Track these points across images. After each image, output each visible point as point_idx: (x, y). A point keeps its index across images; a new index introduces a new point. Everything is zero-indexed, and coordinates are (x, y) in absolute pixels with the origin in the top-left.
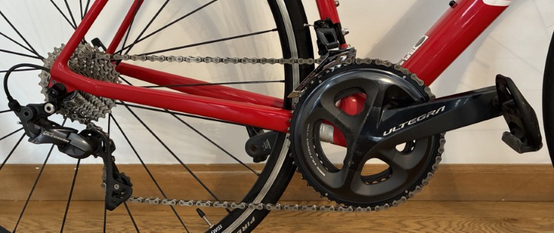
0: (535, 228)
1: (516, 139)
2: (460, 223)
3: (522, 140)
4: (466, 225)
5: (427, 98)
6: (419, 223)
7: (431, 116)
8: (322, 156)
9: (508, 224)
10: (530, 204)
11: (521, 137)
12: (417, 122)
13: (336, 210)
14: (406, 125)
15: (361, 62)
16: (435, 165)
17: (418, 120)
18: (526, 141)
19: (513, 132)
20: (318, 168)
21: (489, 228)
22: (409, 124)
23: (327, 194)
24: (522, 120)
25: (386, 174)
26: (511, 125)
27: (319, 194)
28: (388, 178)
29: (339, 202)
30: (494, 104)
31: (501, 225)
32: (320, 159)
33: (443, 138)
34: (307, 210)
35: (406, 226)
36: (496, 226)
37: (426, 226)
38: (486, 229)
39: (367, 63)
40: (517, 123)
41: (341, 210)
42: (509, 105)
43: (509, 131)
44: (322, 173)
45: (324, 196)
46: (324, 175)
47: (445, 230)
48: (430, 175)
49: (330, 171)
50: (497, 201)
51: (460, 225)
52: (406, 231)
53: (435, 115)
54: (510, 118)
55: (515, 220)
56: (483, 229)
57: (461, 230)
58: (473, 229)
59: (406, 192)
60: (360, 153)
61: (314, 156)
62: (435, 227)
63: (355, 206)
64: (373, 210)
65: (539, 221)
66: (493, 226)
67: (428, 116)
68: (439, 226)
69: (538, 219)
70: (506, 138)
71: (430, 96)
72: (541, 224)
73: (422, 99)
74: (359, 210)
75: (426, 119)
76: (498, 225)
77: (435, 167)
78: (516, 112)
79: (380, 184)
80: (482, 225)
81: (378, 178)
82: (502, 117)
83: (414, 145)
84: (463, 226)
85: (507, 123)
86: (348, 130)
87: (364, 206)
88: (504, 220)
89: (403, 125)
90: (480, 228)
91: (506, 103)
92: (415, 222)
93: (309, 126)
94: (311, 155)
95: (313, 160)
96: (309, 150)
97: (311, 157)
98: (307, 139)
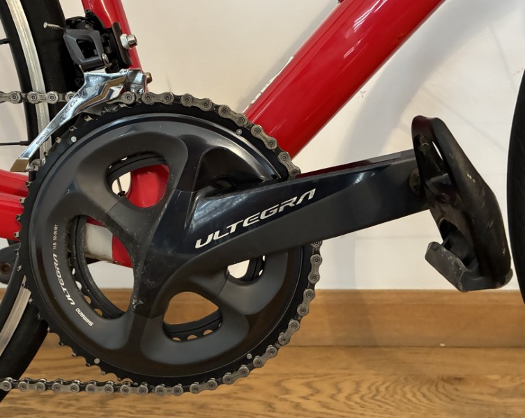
0: (490, 394)
1: (454, 259)
2: (374, 384)
3: (467, 262)
4: (382, 389)
5: (284, 173)
6: (308, 385)
7: (288, 209)
8: (89, 289)
9: (448, 387)
10: (482, 352)
11: (465, 253)
12: (262, 222)
13: (116, 390)
14: (240, 227)
15: (154, 101)
16: (302, 305)
17: (263, 217)
18: (475, 265)
19: (447, 245)
20: (78, 310)
21: (419, 395)
22: (246, 224)
23: (97, 361)
24: (467, 216)
25: (214, 323)
26: (445, 228)
27: (83, 360)
28: (215, 329)
29: (121, 375)
30: (412, 184)
31: (437, 390)
32: (86, 294)
33: (318, 253)
34: (62, 390)
35: (287, 391)
36: (429, 390)
37: (318, 392)
38: (414, 395)
39: (166, 102)
40: (456, 225)
41: (126, 390)
42: (440, 185)
43: (440, 241)
44: (86, 319)
45: (93, 364)
46: (91, 324)
47: (348, 398)
48: (294, 326)
49: (105, 316)
50: (432, 347)
51: (373, 388)
52: (285, 400)
53: (296, 207)
54: (443, 213)
55: (459, 379)
56: (409, 396)
57: (373, 398)
58: (392, 396)
59: (249, 356)
60: (151, 283)
61: (72, 288)
62: (334, 392)
63: (153, 382)
64: (186, 390)
65: (496, 381)
66: (425, 390)
67: (281, 209)
68: (340, 391)
69: (494, 377)
70: (433, 255)
71: (290, 171)
72: (500, 385)
73: (274, 177)
74: (160, 391)
75: (278, 215)
76: (433, 388)
77: (303, 310)
78: (453, 199)
79: (201, 341)
80: (407, 389)
81: (197, 328)
82: (429, 210)
83: (263, 265)
84: (378, 390)
85: (437, 222)
86: (129, 238)
87: (170, 383)
88: (443, 380)
89: (233, 227)
90: (404, 395)
91: (434, 180)
92: (303, 384)
93: (56, 228)
94: (64, 287)
95: (68, 296)
96: (60, 277)
97: (64, 289)
98: (54, 255)
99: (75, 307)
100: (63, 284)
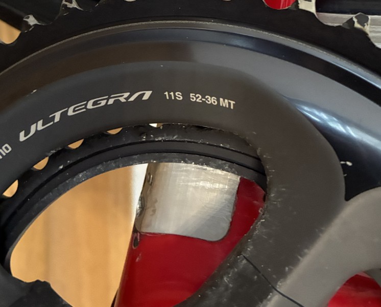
93: (224, 103)
94: (64, 115)
95: (40, 126)
96: (90, 106)
97: (57, 116)
98: (147, 95)
99: (14, 142)
100: (70, 113)
